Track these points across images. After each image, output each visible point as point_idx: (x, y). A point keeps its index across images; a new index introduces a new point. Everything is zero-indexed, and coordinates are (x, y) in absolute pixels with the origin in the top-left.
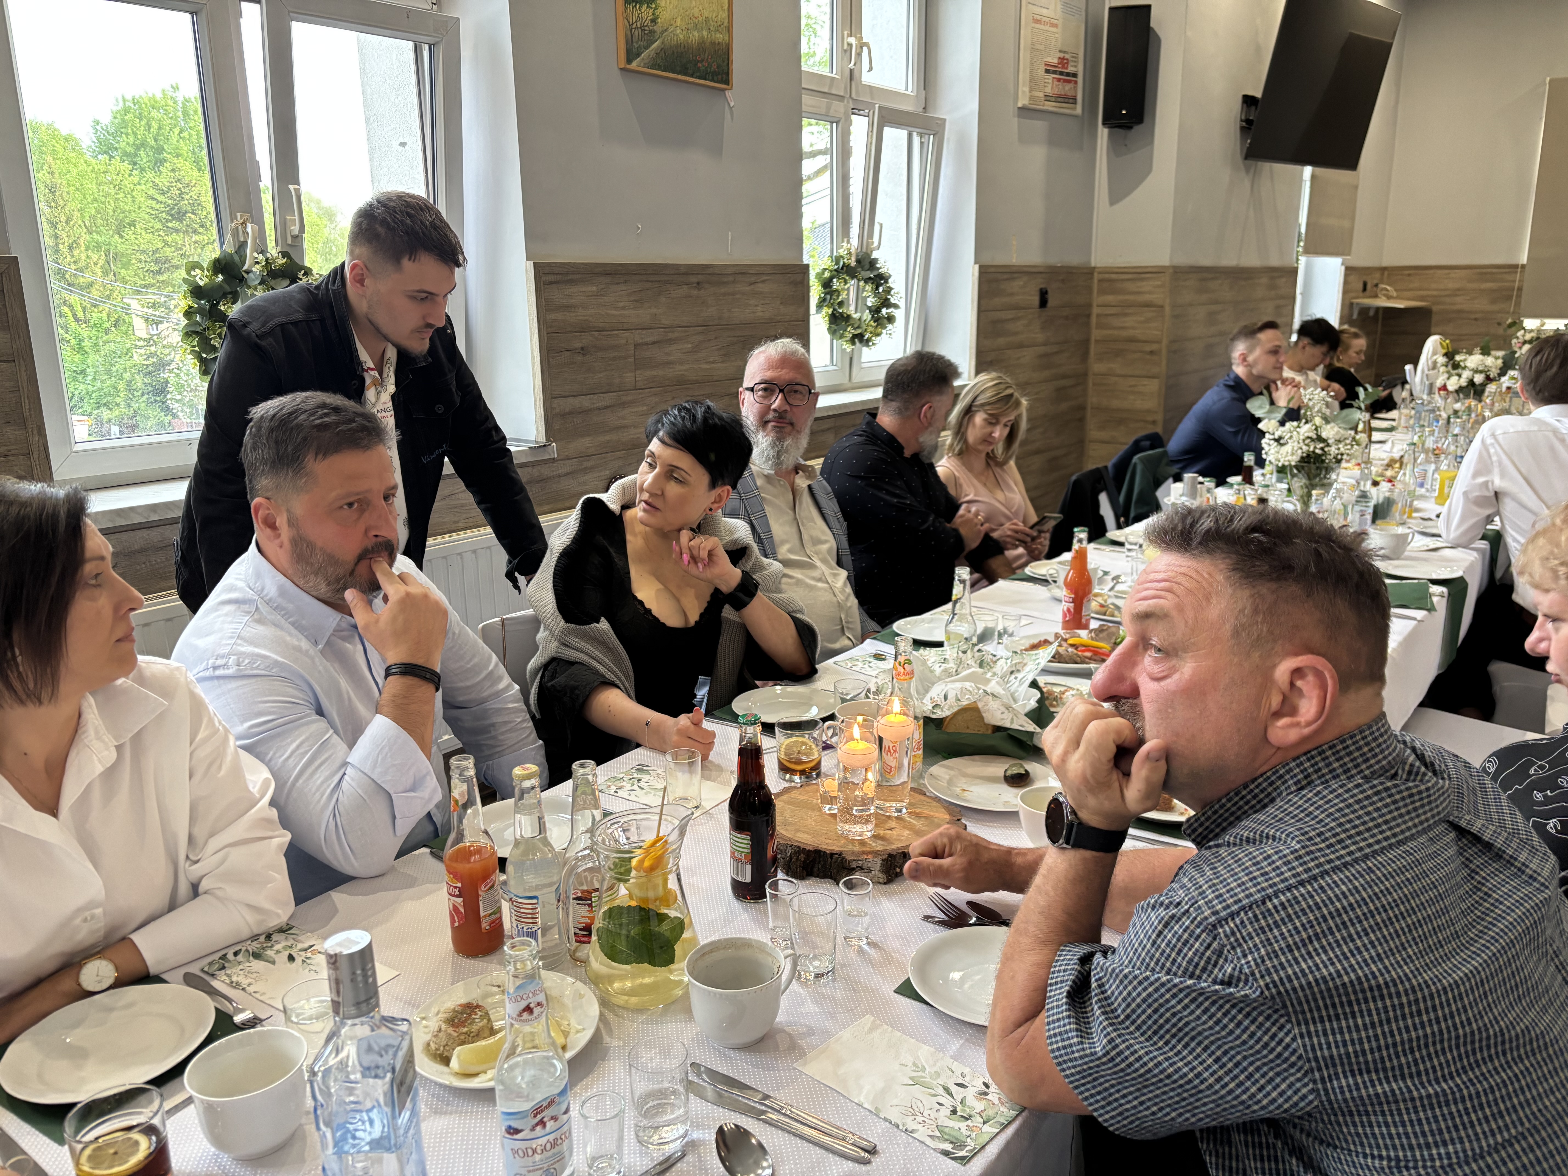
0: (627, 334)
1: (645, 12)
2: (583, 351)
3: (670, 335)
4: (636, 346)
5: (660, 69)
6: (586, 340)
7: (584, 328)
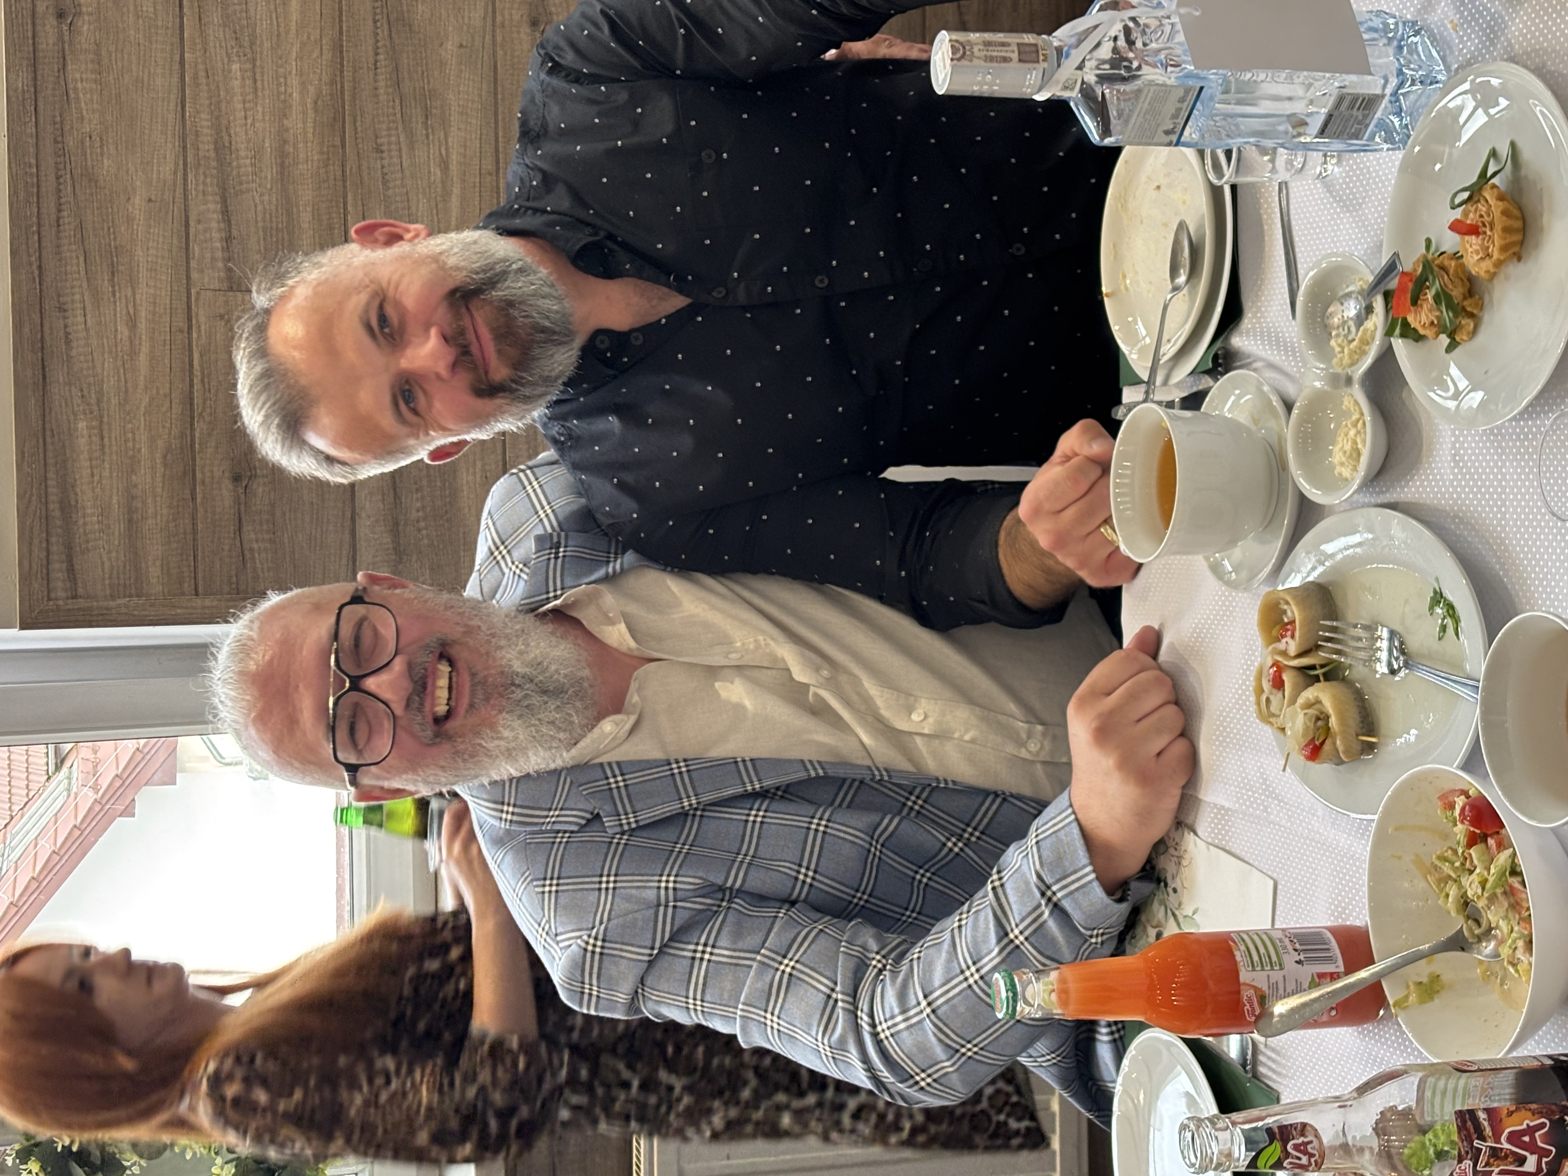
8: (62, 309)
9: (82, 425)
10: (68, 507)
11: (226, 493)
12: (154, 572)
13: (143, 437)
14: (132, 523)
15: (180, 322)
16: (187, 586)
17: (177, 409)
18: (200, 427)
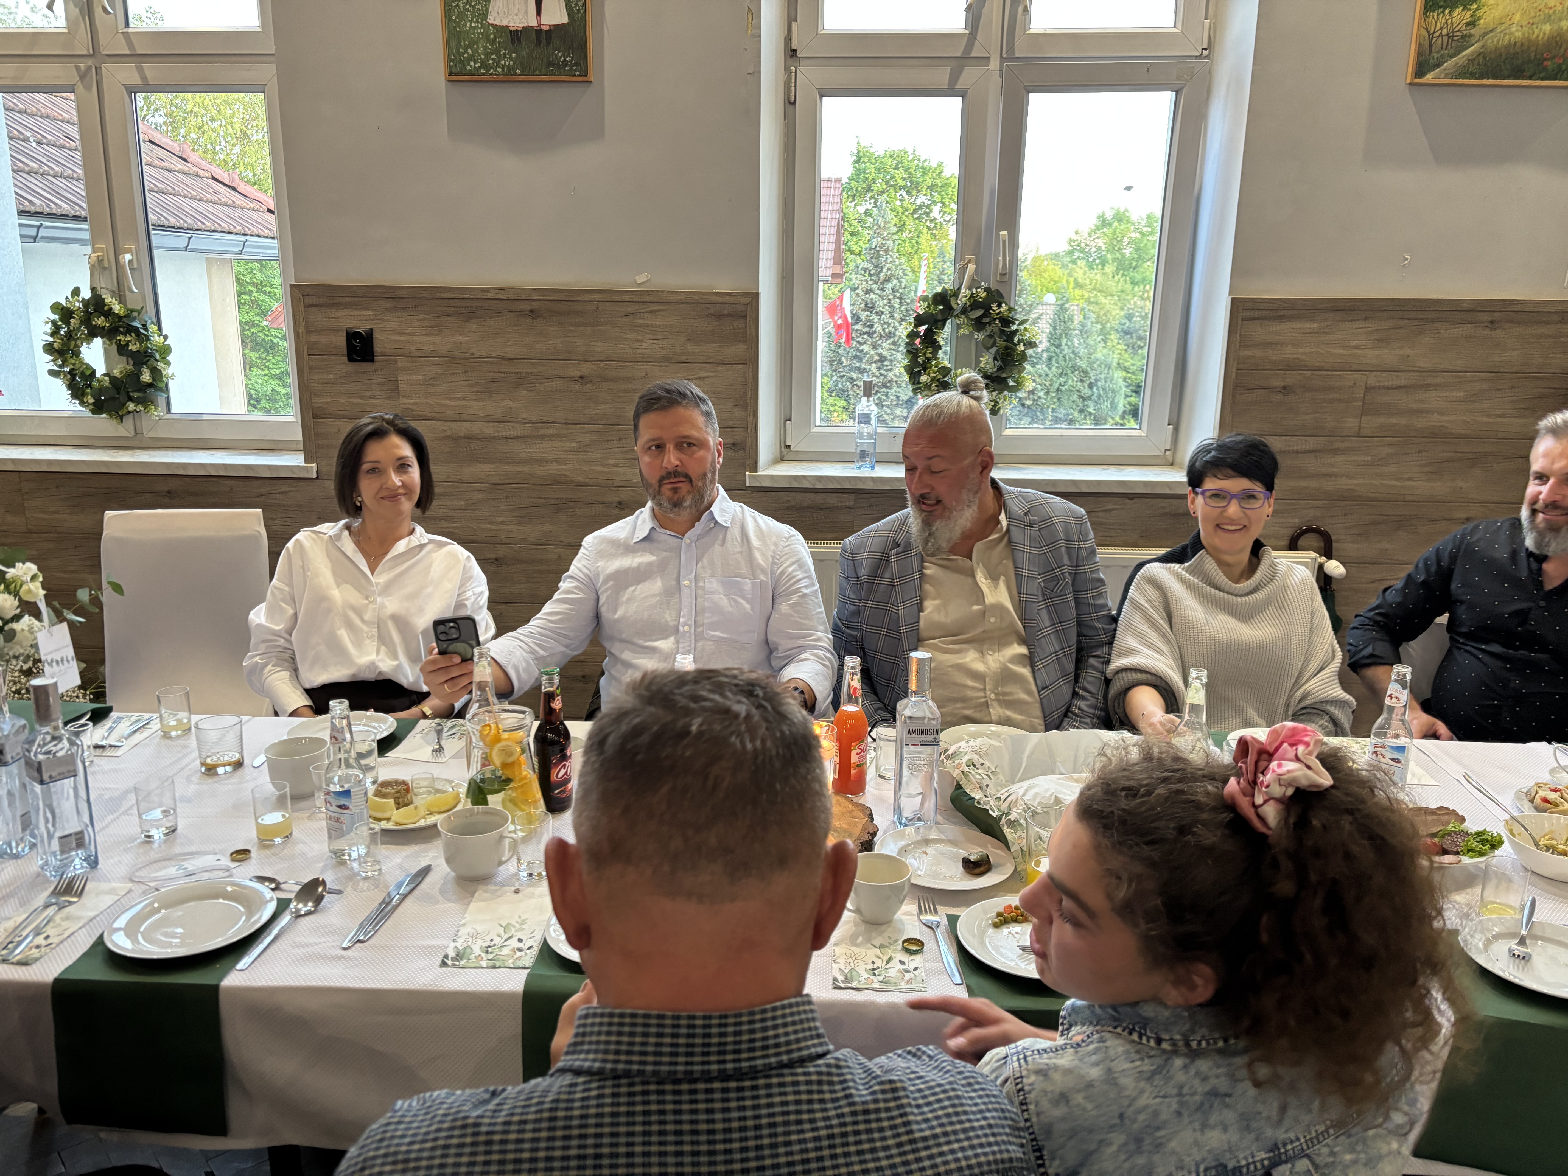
0: (1357, 376)
1: (1459, 16)
2: (1285, 390)
3: (1429, 381)
4: (1368, 389)
5: (1472, 76)
6: (1291, 378)
7: (1290, 366)
8: (1366, 319)
9: (1315, 325)
10: (1281, 318)
11: (1279, 383)
12: (1249, 353)
13: (1307, 350)
14: (1270, 344)
15: (1354, 367)
16: (1241, 366)
17: (1318, 364)
18: (1308, 373)
